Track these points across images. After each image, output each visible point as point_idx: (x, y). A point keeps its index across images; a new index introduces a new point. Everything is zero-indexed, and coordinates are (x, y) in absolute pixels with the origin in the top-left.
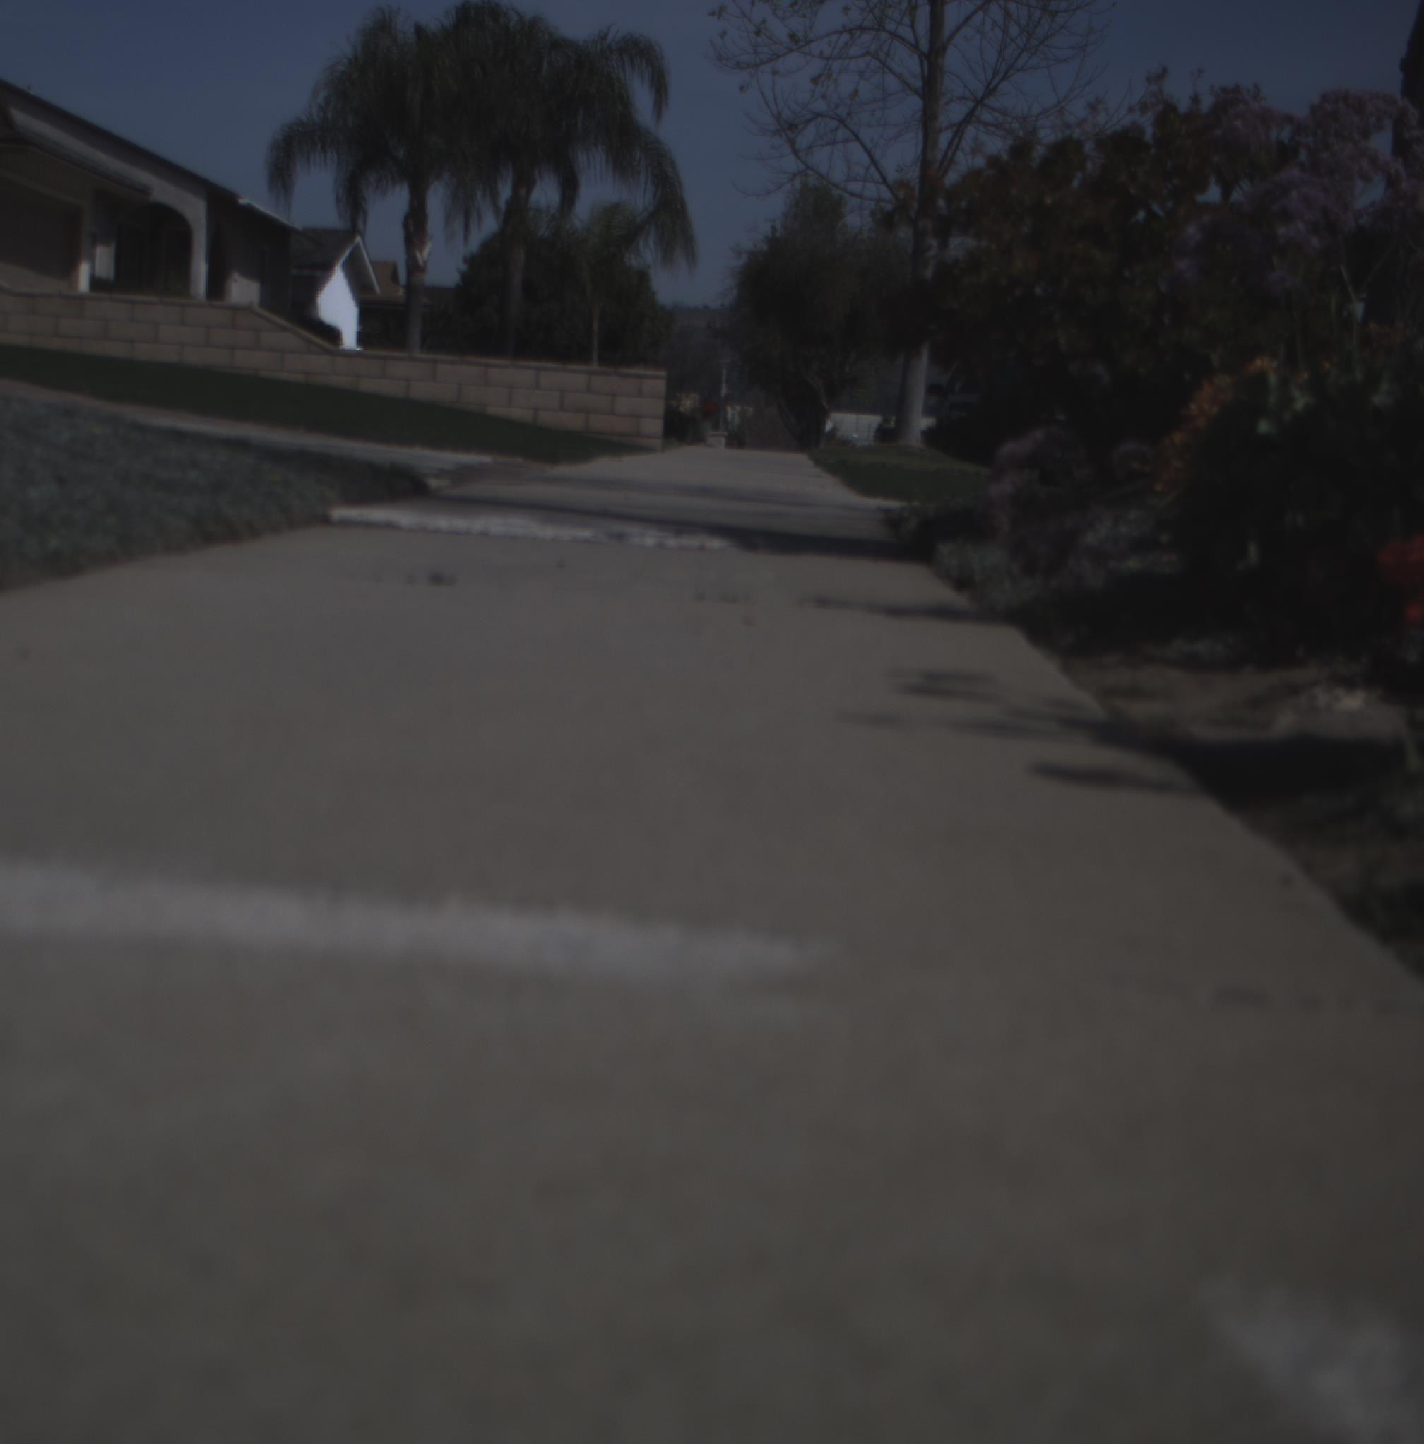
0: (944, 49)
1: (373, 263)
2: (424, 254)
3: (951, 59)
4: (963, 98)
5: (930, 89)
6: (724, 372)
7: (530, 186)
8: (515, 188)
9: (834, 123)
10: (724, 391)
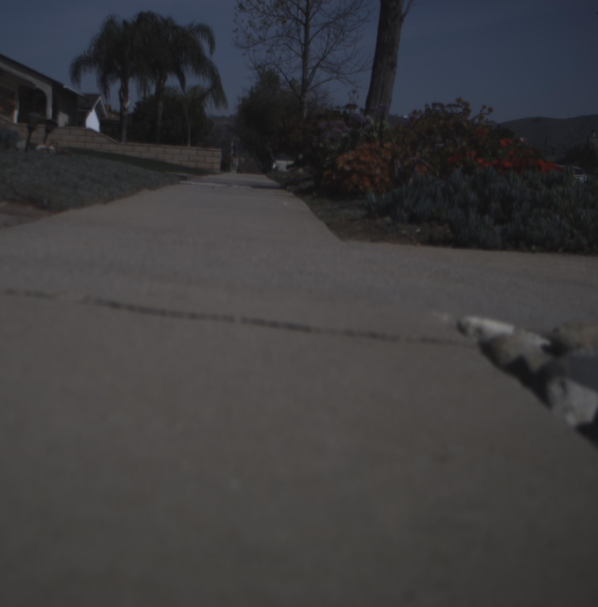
0: (309, 42)
2: (127, 104)
3: (312, 46)
4: (315, 59)
5: (305, 56)
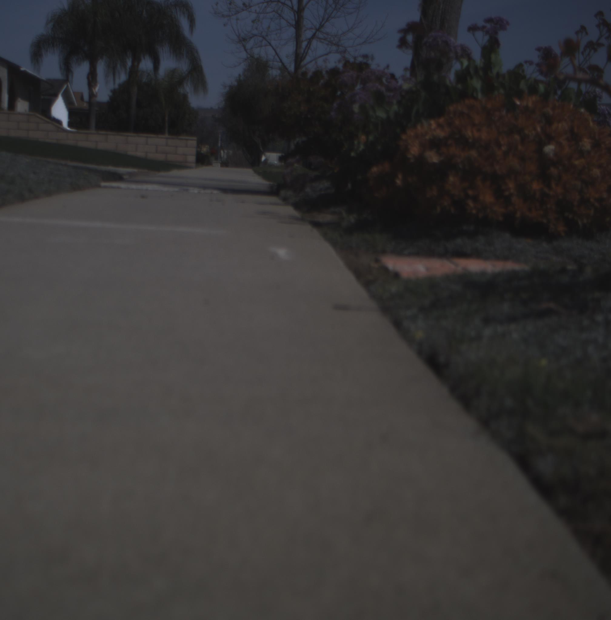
0: (303, 9)
1: (74, 93)
2: (96, 90)
4: (311, 28)
6: (220, 136)
7: (139, 61)
8: (133, 62)
9: (261, 38)
10: (219, 145)
